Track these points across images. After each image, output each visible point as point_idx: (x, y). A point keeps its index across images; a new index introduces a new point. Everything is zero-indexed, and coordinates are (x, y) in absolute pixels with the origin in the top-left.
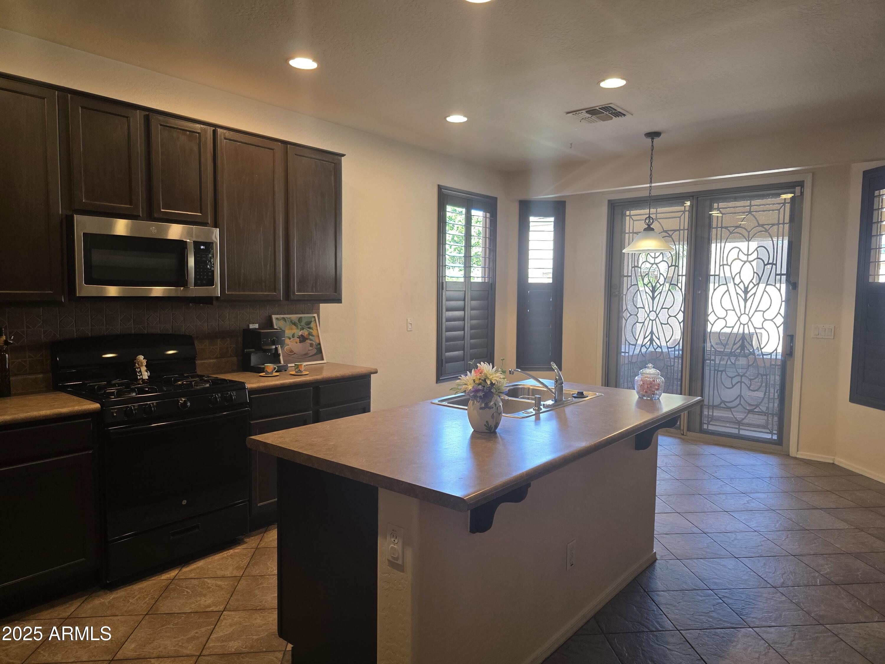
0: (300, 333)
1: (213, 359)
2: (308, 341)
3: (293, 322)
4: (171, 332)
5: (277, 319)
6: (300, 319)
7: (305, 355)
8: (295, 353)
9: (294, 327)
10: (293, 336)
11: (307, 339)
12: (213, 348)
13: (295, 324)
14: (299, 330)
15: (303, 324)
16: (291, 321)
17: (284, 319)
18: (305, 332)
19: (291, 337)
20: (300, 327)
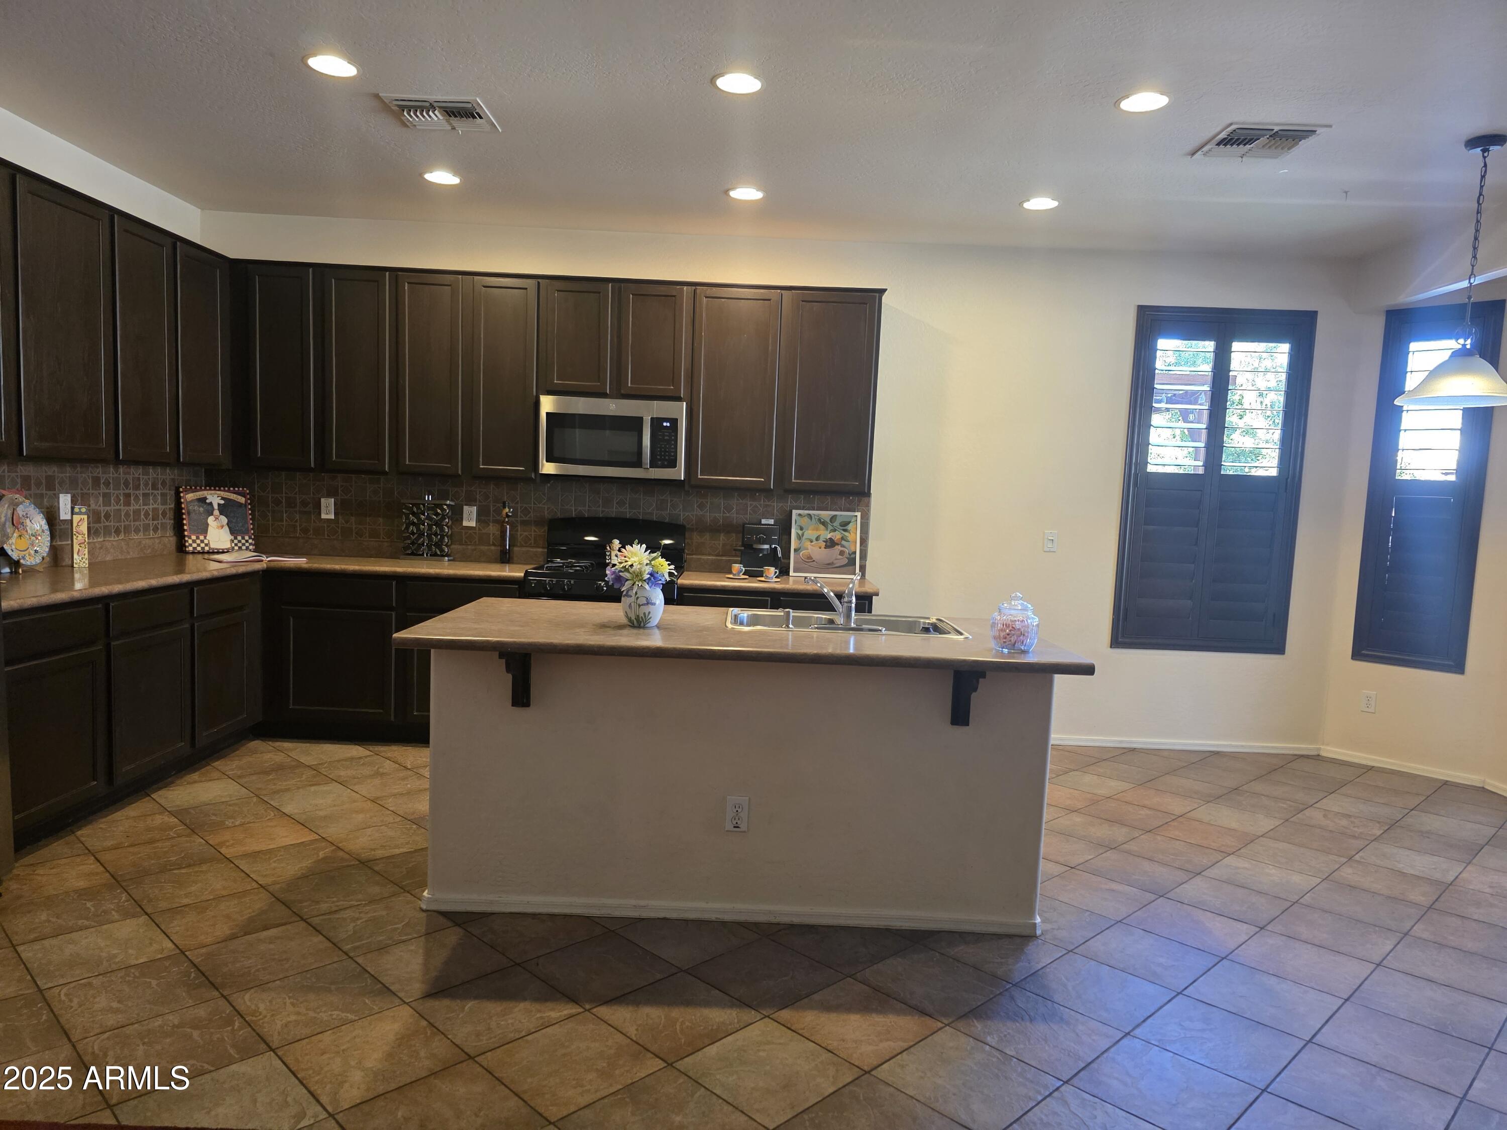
0: (829, 536)
1: (713, 555)
2: (839, 548)
3: (822, 520)
4: (667, 520)
5: (800, 515)
6: (833, 519)
7: (829, 564)
8: (814, 561)
9: (822, 527)
10: (817, 539)
11: (838, 544)
12: (714, 544)
13: (824, 523)
14: (828, 532)
15: (836, 524)
16: (819, 520)
17: (810, 516)
18: (837, 536)
19: (814, 539)
20: (830, 527)
